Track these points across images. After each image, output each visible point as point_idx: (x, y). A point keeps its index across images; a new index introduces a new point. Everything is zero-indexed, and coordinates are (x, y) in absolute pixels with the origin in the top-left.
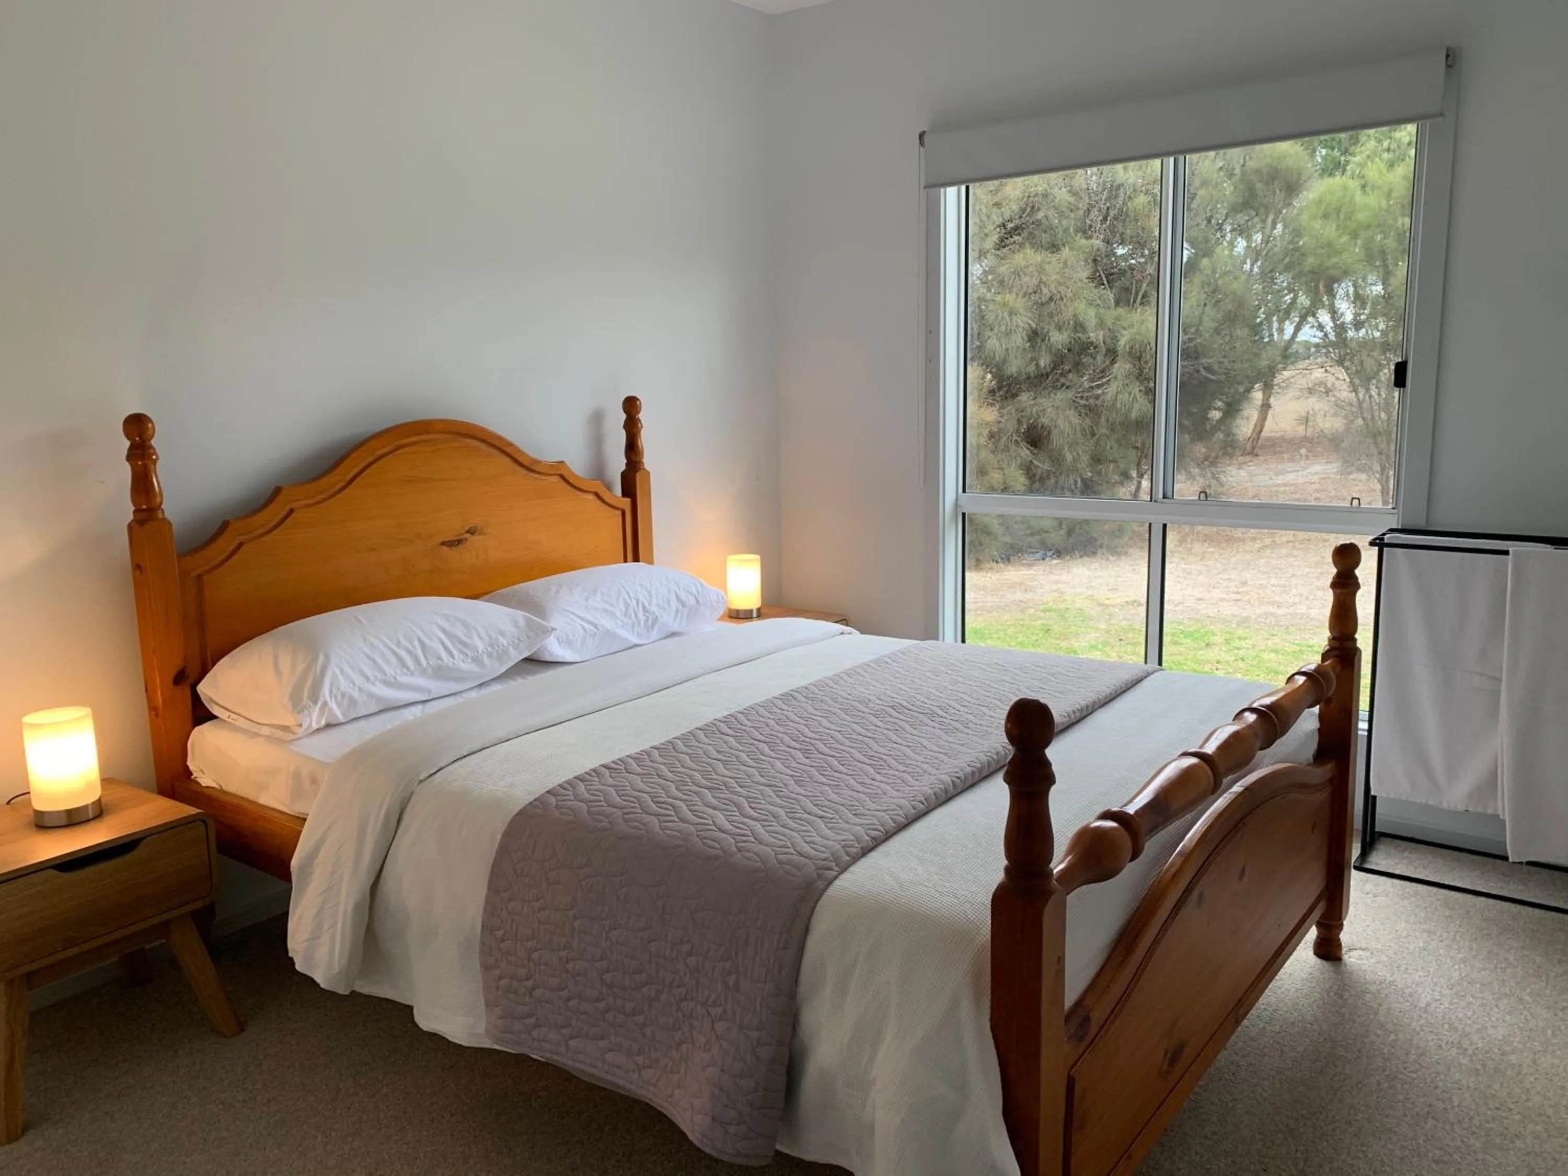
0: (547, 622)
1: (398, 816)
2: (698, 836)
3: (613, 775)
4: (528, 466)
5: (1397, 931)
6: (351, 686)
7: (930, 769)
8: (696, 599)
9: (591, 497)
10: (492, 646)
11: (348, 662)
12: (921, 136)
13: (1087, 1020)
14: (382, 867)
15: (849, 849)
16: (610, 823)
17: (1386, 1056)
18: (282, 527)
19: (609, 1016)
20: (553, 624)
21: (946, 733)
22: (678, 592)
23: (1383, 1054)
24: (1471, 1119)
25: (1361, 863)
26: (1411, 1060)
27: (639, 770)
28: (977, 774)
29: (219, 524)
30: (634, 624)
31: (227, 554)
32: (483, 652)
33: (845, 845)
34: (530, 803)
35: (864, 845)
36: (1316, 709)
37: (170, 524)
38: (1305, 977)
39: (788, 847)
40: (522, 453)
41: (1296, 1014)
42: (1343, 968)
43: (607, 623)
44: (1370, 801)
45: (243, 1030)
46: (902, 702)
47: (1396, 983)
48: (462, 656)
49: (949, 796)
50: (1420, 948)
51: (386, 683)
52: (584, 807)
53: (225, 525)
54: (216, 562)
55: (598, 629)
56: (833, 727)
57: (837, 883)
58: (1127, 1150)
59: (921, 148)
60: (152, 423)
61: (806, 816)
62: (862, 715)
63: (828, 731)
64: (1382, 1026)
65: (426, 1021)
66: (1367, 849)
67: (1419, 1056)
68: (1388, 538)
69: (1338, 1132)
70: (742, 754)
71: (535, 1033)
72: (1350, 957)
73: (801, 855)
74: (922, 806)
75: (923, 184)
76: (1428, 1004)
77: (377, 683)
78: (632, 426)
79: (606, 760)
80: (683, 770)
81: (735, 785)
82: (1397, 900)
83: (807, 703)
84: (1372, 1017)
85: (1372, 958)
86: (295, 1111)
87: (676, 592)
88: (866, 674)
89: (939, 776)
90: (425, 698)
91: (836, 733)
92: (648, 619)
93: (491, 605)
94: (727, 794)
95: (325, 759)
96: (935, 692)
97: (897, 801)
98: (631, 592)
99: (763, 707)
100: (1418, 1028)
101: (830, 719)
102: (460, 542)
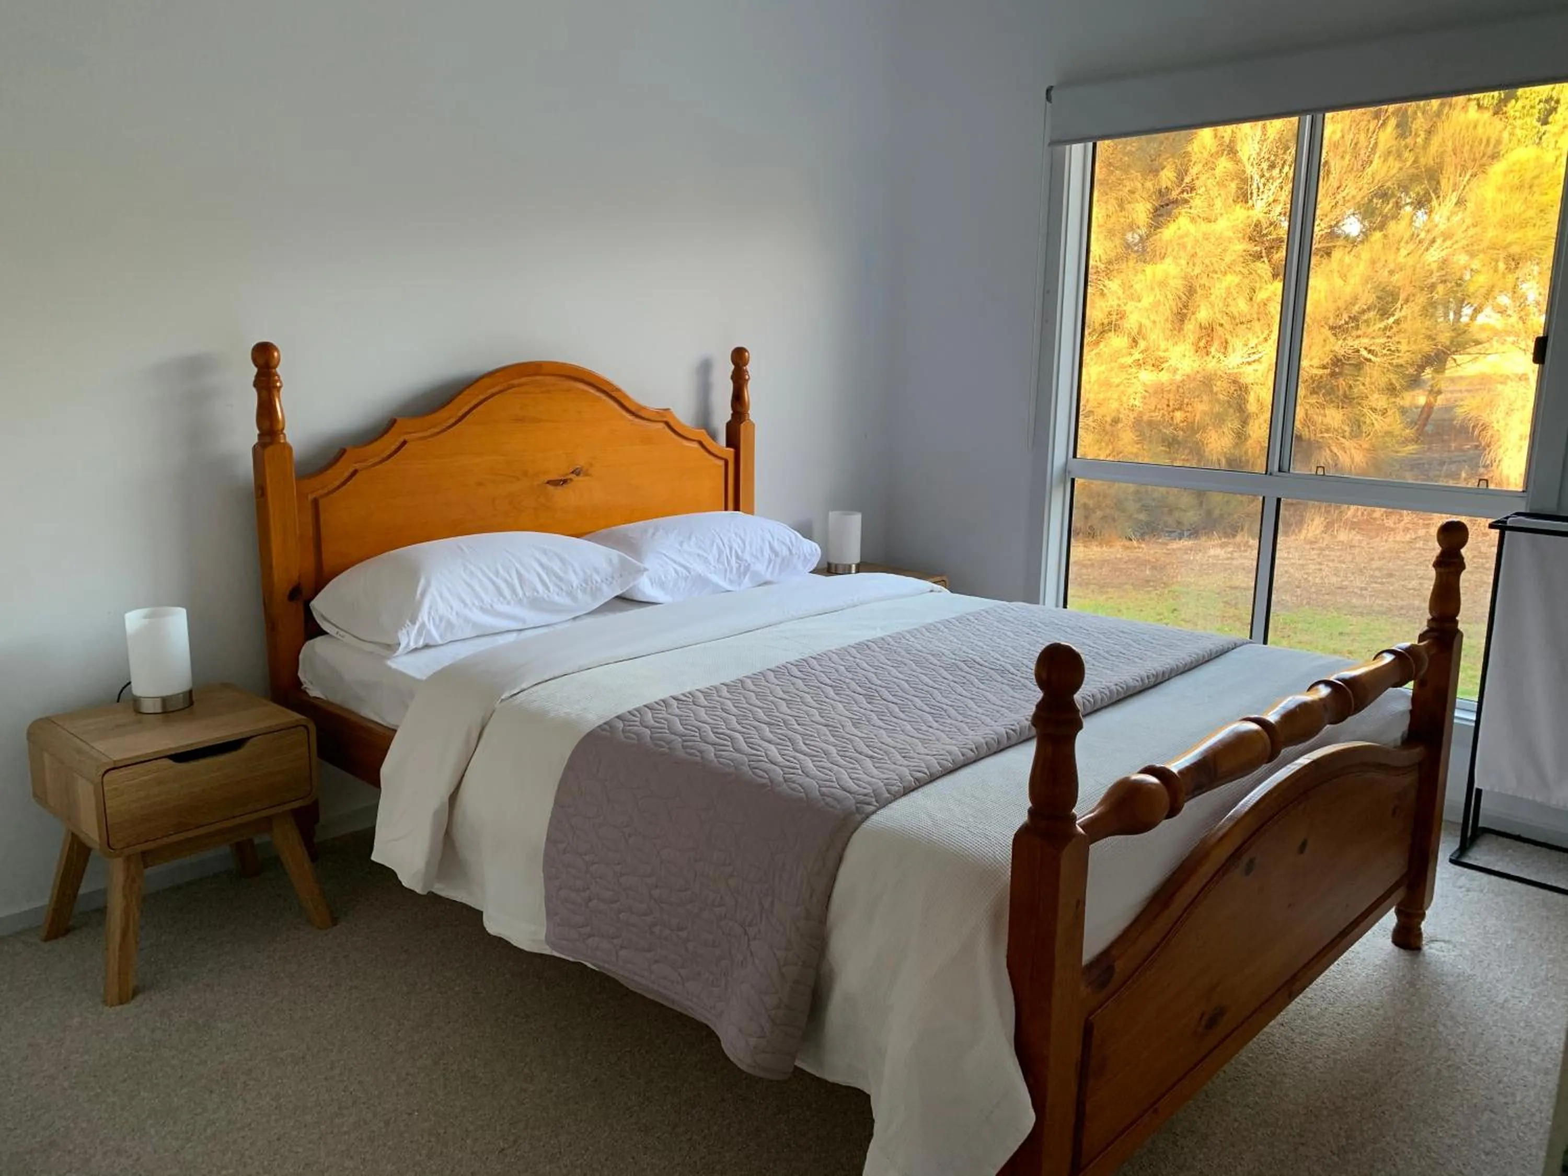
0: (641, 562)
1: (479, 730)
2: (749, 765)
3: (681, 706)
4: (636, 413)
5: (1485, 926)
6: (450, 610)
7: (988, 720)
8: (790, 551)
9: (695, 445)
10: (586, 581)
11: (449, 589)
12: (1049, 91)
13: (1111, 968)
14: (463, 775)
15: (890, 787)
16: (669, 748)
17: (1451, 1047)
18: (395, 457)
19: (657, 930)
20: (646, 566)
21: (1013, 689)
22: (771, 541)
23: (1449, 1044)
24: (1533, 1115)
25: (1460, 856)
26: (1477, 1053)
27: (706, 703)
29: (337, 451)
30: (726, 571)
31: (342, 480)
32: (578, 587)
33: (888, 783)
34: (600, 726)
35: (906, 784)
37: (290, 449)
38: (1378, 962)
39: (833, 782)
40: (630, 400)
41: (1362, 998)
42: (1421, 958)
43: (698, 567)
44: (1473, 796)
45: (335, 925)
46: (975, 657)
47: (1475, 977)
48: (557, 590)
49: (1002, 747)
50: (1507, 945)
51: (483, 610)
52: (648, 732)
53: (343, 452)
54: (332, 487)
55: (690, 573)
56: (901, 676)
57: (874, 818)
58: (1153, 1105)
59: (1049, 104)
60: (278, 352)
61: (857, 755)
62: (933, 667)
63: (895, 680)
64: (1452, 1018)
65: (492, 926)
66: (1465, 846)
67: (1487, 1050)
68: (1512, 521)
69: (1387, 1115)
70: (806, 695)
71: (590, 941)
72: (1430, 948)
73: (844, 790)
74: (972, 754)
75: (1047, 141)
76: (1506, 1001)
77: (475, 610)
78: (739, 378)
79: (677, 692)
80: (746, 705)
81: (794, 723)
82: (1491, 895)
83: (881, 653)
84: (1443, 1008)
85: (1454, 951)
86: (374, 1000)
87: (770, 543)
88: (945, 630)
89: (995, 727)
90: (520, 626)
91: (903, 682)
92: (740, 566)
93: (590, 543)
94: (785, 731)
95: (418, 676)
96: (1011, 650)
97: (948, 748)
98: (726, 541)
99: (837, 654)
100: (1491, 1023)
101: (900, 669)
102: (565, 481)
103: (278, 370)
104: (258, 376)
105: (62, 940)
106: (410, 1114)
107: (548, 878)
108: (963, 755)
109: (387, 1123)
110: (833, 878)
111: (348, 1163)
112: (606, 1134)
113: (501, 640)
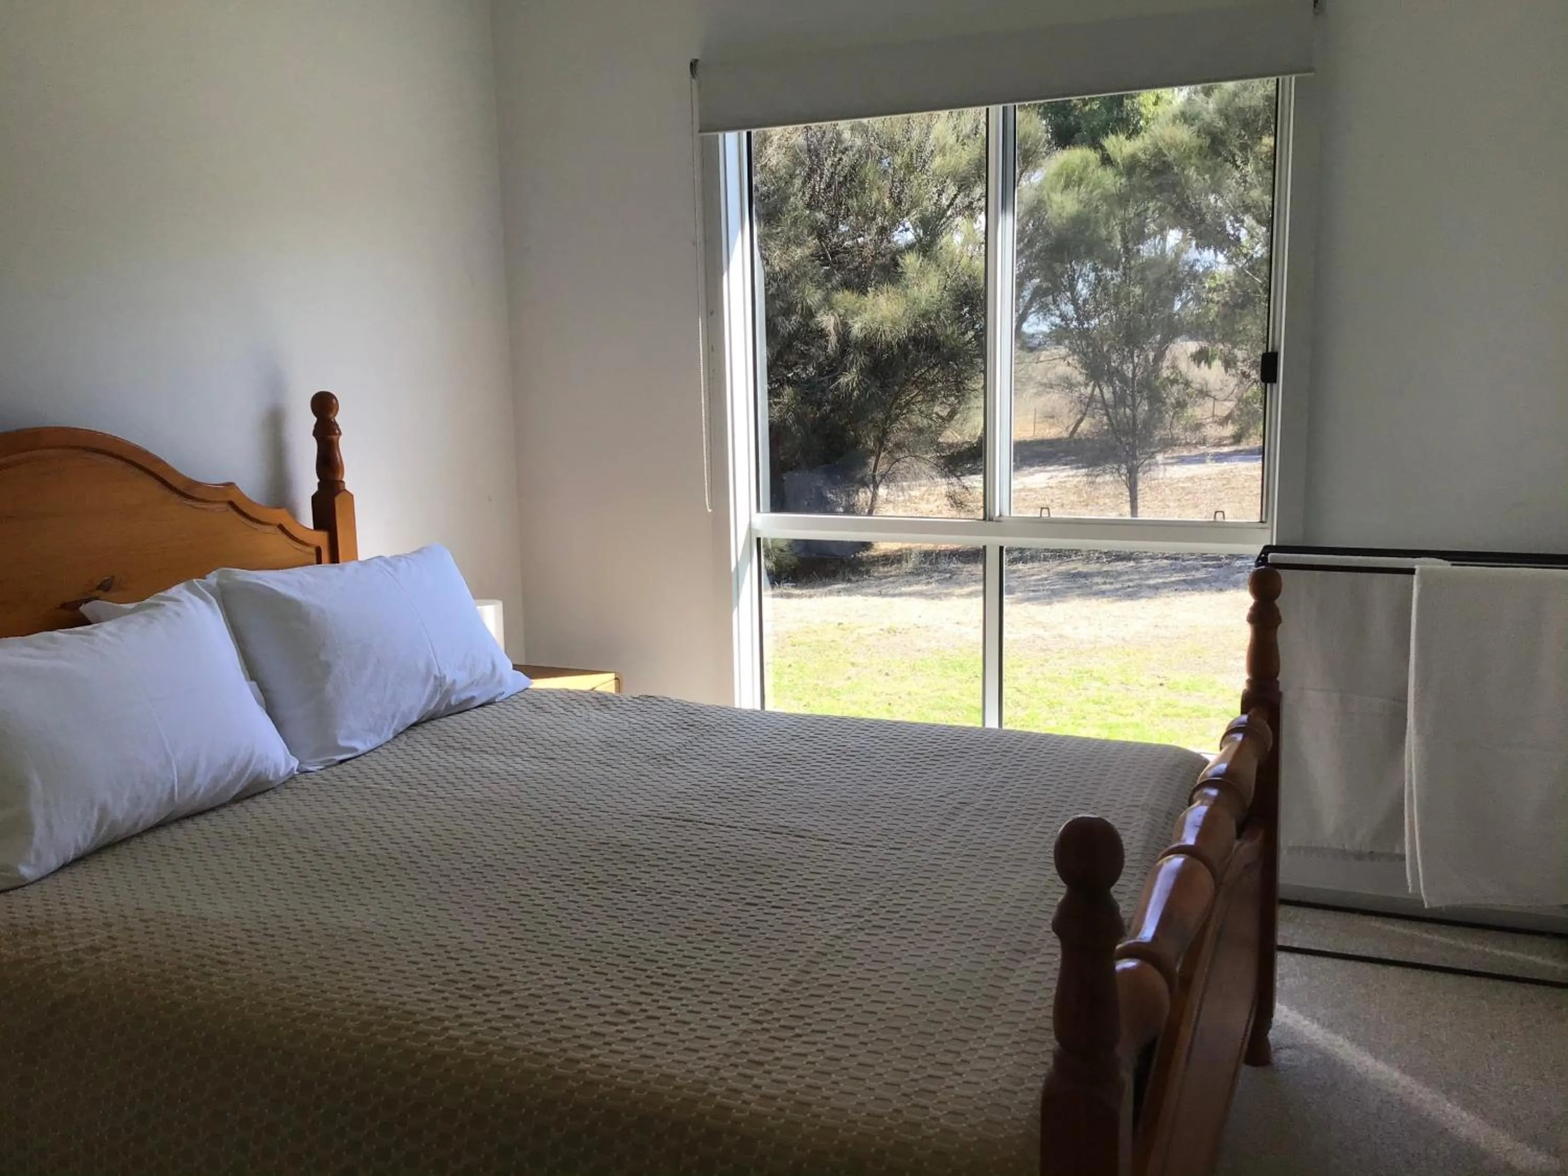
4: (184, 491)
9: (271, 530)
12: (693, 65)
40: (175, 473)
59: (694, 81)
72: (1280, 1059)
75: (697, 126)
78: (326, 432)
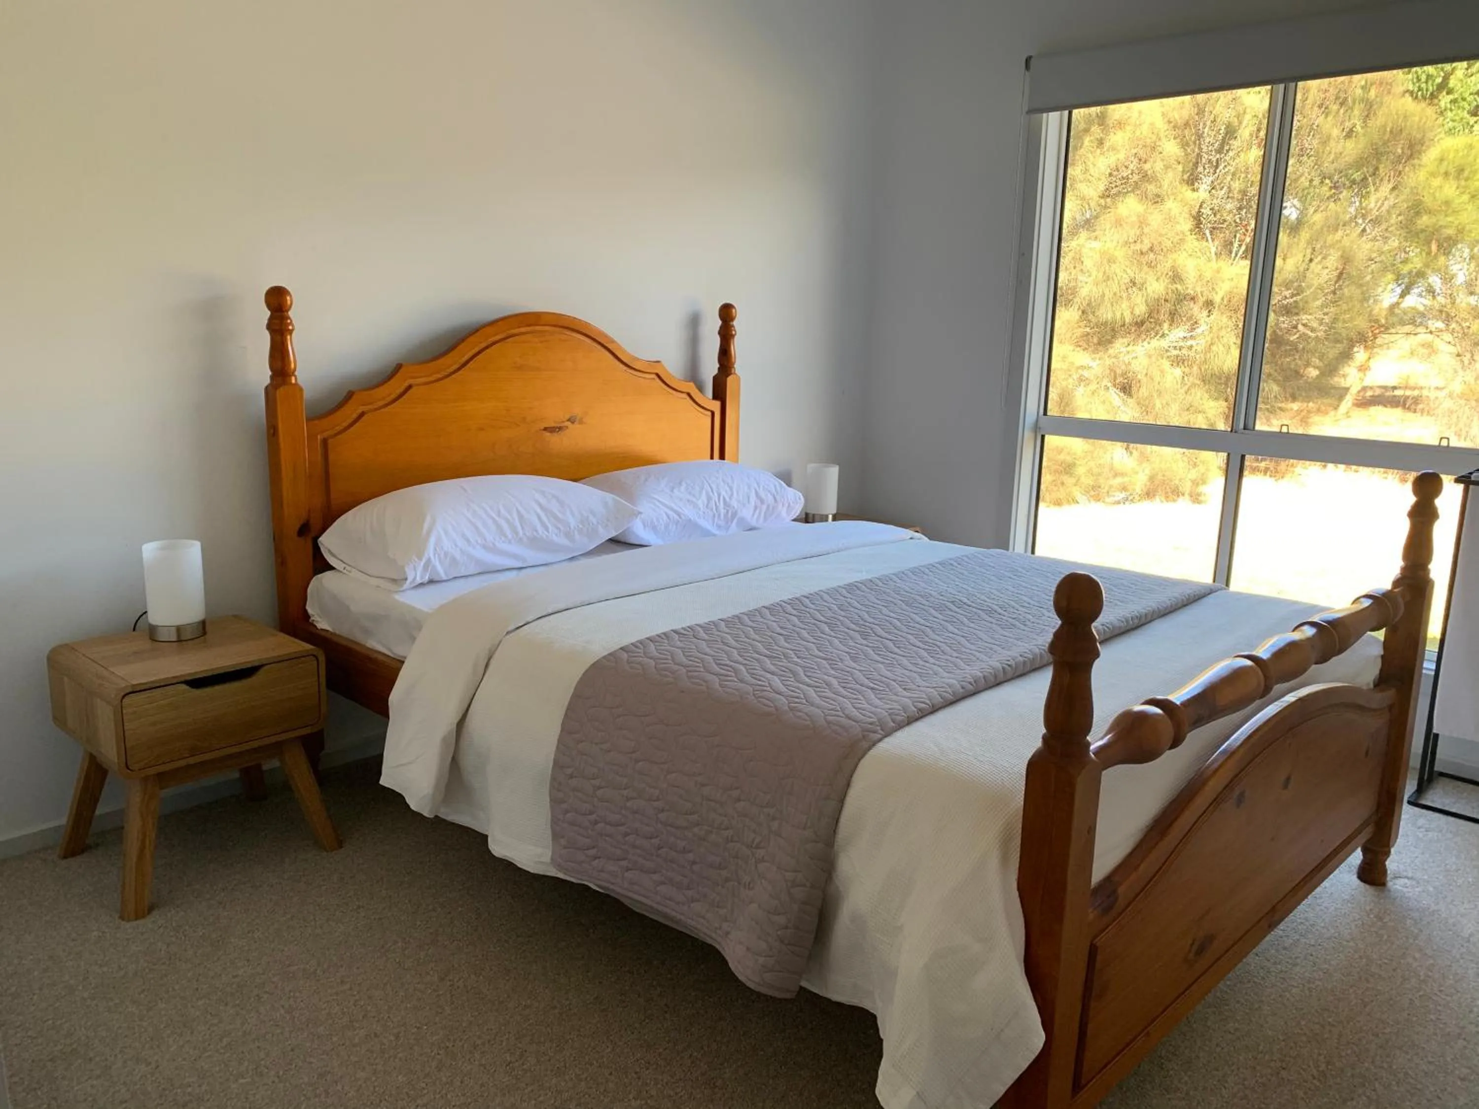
0: (633, 504)
1: (486, 661)
2: (754, 695)
3: (681, 639)
4: (627, 363)
5: (1446, 865)
6: (454, 547)
7: (982, 656)
8: (775, 498)
10: (583, 523)
11: (453, 527)
12: (1028, 61)
13: (1114, 893)
14: (469, 706)
15: (894, 717)
16: (675, 678)
17: (1422, 978)
18: (401, 400)
19: (663, 852)
20: (641, 510)
21: (1002, 628)
22: (758, 489)
23: (1420, 976)
25: (1416, 799)
26: (1447, 984)
27: (706, 637)
28: (1029, 665)
29: (345, 394)
30: (714, 516)
31: (350, 421)
32: (575, 528)
33: (892, 713)
34: (604, 657)
35: (910, 714)
36: (1380, 635)
37: (301, 390)
38: (1346, 897)
39: (838, 711)
40: (624, 351)
41: (1333, 931)
42: (1387, 894)
43: (688, 512)
44: (1431, 739)
45: (341, 847)
46: (962, 599)
47: (1440, 913)
48: (556, 531)
50: (1469, 882)
51: (485, 547)
52: (652, 663)
53: (350, 395)
54: (338, 428)
55: (680, 518)
56: (892, 615)
57: (881, 745)
58: (1146, 1028)
59: (1027, 73)
60: (291, 296)
61: (858, 686)
62: (923, 607)
63: (887, 618)
64: (1420, 950)
65: (498, 848)
66: (1422, 788)
67: (1456, 982)
68: (1475, 477)
69: (1364, 1042)
70: (803, 631)
71: (595, 863)
72: (1395, 884)
73: (850, 718)
74: (971, 687)
75: (1026, 109)
76: (1471, 935)
77: (478, 547)
78: (726, 334)
79: (677, 626)
80: (746, 640)
81: (793, 656)
82: (1450, 835)
83: (870, 593)
84: (1411, 941)
85: (1417, 887)
86: (380, 919)
87: (756, 490)
88: (930, 573)
89: (990, 662)
90: (520, 565)
91: (895, 620)
92: (728, 512)
93: (585, 486)
94: (785, 663)
95: (426, 609)
96: (996, 592)
97: (947, 681)
98: (714, 487)
99: (827, 593)
100: (1458, 956)
101: (889, 608)
102: (560, 428)
103: (291, 313)
104: (271, 319)
105: (79, 859)
106: (418, 1028)
107: (555, 802)
108: (963, 688)
109: (397, 1037)
110: (842, 801)
111: (361, 1075)
112: (609, 1050)
113: (502, 578)
